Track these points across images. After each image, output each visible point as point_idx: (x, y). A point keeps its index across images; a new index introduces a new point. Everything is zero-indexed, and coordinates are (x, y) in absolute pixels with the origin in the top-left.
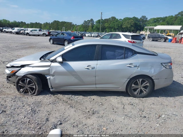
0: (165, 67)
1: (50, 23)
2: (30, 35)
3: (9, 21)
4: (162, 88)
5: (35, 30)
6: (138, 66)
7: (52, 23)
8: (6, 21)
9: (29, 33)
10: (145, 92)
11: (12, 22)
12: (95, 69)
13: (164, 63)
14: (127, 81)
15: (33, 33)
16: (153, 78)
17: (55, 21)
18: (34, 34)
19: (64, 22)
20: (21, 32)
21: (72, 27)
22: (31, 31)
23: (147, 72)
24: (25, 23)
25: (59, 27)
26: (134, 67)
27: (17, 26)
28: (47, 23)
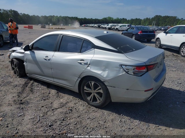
0: (127, 71)
1: (151, 18)
2: (119, 31)
3: (113, 18)
4: (125, 103)
5: (124, 26)
6: (89, 63)
7: (152, 18)
8: (110, 18)
9: (118, 28)
10: (98, 101)
11: (115, 19)
12: (50, 61)
13: (126, 65)
14: (78, 81)
15: (121, 28)
16: (106, 84)
17: (157, 16)
18: (123, 29)
19: (168, 16)
20: (112, 28)
21: (176, 22)
22: (120, 27)
23: (98, 74)
24: (126, 19)
25: (160, 22)
26: (84, 65)
27: (119, 23)
28: (147, 18)
